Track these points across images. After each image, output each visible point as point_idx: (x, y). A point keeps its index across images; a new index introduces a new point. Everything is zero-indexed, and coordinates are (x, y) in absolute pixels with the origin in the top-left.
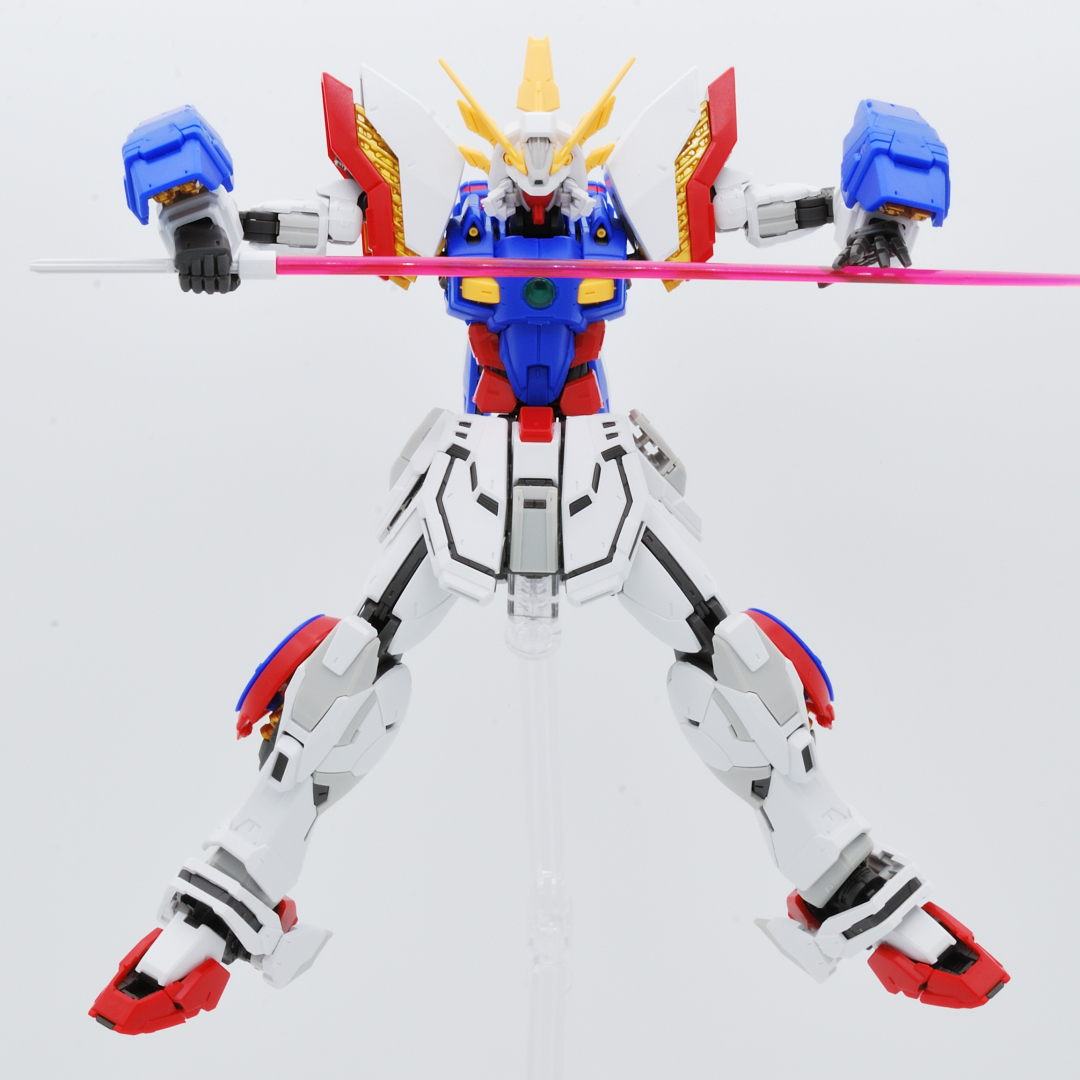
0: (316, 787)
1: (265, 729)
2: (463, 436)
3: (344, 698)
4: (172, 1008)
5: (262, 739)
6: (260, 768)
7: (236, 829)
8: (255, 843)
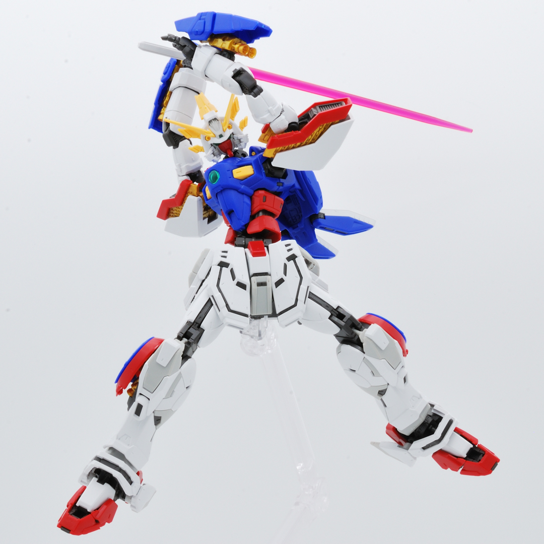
0: (155, 417)
1: (129, 391)
2: (225, 257)
3: (167, 377)
4: (94, 523)
5: (129, 396)
6: (128, 409)
7: (119, 439)
8: (129, 445)
